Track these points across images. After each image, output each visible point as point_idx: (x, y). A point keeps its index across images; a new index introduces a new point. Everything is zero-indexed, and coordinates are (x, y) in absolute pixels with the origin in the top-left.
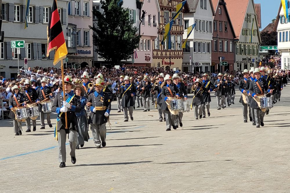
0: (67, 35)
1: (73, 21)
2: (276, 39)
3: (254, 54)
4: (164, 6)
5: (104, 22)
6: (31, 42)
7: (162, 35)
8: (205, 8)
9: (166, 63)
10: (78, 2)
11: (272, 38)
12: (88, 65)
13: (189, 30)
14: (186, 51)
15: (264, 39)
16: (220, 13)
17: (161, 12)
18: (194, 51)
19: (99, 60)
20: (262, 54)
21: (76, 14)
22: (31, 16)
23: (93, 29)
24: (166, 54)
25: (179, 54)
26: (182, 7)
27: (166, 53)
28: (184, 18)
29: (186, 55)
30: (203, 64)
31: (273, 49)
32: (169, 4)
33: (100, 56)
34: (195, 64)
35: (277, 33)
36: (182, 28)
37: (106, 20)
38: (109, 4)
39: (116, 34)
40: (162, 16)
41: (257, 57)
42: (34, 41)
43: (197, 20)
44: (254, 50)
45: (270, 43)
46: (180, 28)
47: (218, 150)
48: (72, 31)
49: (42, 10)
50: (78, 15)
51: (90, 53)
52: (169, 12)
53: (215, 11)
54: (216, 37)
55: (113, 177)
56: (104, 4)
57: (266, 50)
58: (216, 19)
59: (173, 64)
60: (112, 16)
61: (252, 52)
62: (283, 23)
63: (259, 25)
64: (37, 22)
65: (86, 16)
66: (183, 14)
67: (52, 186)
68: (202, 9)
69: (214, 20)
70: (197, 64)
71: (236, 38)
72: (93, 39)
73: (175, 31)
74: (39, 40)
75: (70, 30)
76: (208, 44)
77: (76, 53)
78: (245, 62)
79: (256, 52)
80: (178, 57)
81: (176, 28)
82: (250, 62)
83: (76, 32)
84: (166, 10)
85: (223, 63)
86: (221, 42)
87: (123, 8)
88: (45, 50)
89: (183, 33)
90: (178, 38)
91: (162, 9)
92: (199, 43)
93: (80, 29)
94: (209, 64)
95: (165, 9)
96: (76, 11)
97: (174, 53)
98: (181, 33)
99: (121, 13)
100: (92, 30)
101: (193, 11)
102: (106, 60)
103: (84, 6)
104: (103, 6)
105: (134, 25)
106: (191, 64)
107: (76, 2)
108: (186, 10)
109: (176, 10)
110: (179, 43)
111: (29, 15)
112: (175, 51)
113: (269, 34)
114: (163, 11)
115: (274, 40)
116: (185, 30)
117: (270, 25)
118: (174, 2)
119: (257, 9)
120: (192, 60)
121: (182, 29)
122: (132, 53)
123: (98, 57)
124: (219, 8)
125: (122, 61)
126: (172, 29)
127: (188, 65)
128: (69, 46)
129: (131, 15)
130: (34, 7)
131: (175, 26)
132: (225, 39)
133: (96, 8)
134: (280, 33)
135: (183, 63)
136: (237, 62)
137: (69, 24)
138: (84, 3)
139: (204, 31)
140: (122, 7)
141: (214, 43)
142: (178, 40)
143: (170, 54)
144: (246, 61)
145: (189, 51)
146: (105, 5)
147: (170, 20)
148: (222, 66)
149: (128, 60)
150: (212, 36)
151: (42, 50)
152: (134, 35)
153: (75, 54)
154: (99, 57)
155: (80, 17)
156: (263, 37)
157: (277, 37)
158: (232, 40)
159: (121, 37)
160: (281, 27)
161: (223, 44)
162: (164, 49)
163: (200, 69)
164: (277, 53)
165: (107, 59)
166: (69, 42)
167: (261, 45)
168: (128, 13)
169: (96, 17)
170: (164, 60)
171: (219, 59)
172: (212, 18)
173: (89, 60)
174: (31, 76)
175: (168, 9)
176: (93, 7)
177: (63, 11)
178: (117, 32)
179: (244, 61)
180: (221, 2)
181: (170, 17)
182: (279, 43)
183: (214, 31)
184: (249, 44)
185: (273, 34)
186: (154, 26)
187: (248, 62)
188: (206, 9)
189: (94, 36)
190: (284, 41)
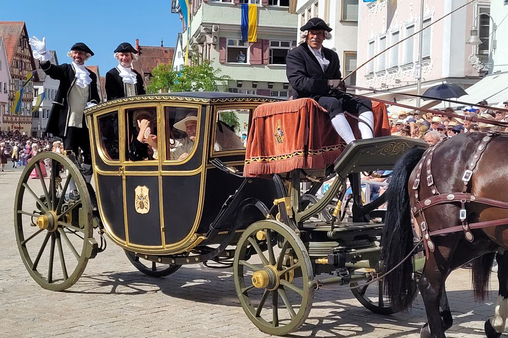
4: (15, 74)
7: (12, 102)
9: (15, 128)
13: (38, 98)
14: (36, 117)
17: (11, 80)
18: (43, 117)
24: (16, 119)
25: (28, 119)
26: (32, 77)
28: (35, 87)
29: (35, 120)
32: (19, 72)
34: (43, 129)
36: (32, 95)
40: (12, 84)
43: (46, 89)
46: (30, 95)
52: (20, 81)
66: (33, 82)
73: (25, 98)
80: (27, 122)
81: (26, 95)
84: (17, 78)
89: (33, 101)
90: (28, 104)
91: (13, 77)
92: (47, 110)
97: (24, 118)
98: (31, 100)
101: (43, 80)
106: (39, 129)
108: (36, 79)
110: (29, 109)
112: (24, 116)
114: (14, 79)
116: (35, 98)
118: (25, 71)
119: (103, 81)
120: (41, 126)
121: (32, 97)
126: (22, 96)
127: (36, 129)
135: (32, 128)
142: (28, 106)
143: (20, 119)
145: (38, 117)
147: (20, 88)
162: (14, 115)
170: (14, 124)
175: (19, 78)
181: (21, 85)
186: (5, 92)
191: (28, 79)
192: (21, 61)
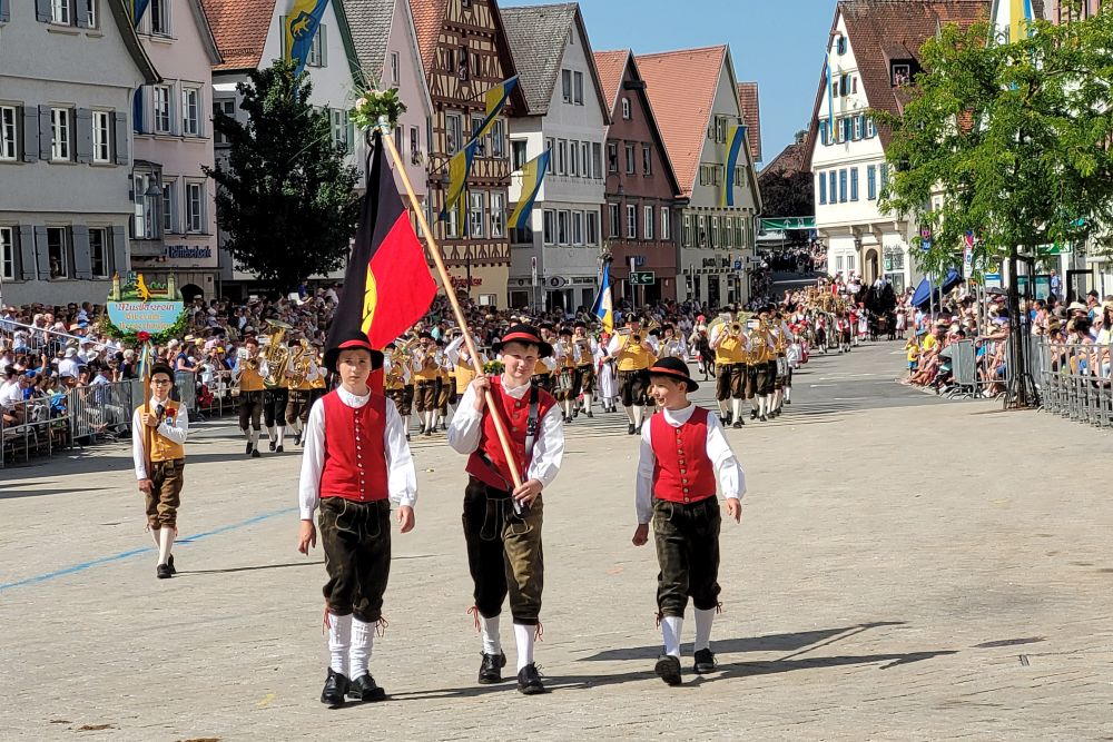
0: (132, 197)
1: (151, 152)
2: (811, 196)
3: (738, 244)
4: (446, 95)
5: (253, 153)
6: (15, 224)
7: (441, 192)
8: (580, 101)
10: (165, 90)
11: (798, 191)
12: (201, 292)
13: (527, 173)
14: (521, 241)
15: (770, 197)
16: (627, 117)
17: (435, 118)
18: (547, 240)
19: (238, 276)
20: (767, 244)
21: (158, 129)
22: (10, 137)
23: (217, 175)
24: (455, 252)
25: (496, 250)
26: (504, 99)
27: (455, 248)
28: (512, 135)
29: (520, 252)
30: (576, 281)
31: (801, 227)
32: (460, 89)
33: (240, 264)
34: (548, 283)
35: (812, 175)
36: (506, 166)
37: (256, 146)
38: (266, 94)
39: (290, 191)
40: (438, 130)
41: (750, 255)
42: (23, 221)
43: (553, 139)
44: (739, 232)
45: (791, 209)
46: (499, 166)
47: (617, 560)
48: (146, 185)
49: (45, 119)
50: (166, 133)
51: (206, 253)
52: (463, 117)
53: (612, 108)
54: (615, 192)
55: (275, 659)
56: (251, 93)
57: (779, 232)
58: (613, 136)
59: (479, 282)
60: (278, 134)
61: (732, 237)
62: (830, 142)
63: (752, 152)
64: (30, 157)
65: (193, 135)
66: (506, 120)
67: (74, 695)
68: (570, 102)
69: (608, 139)
70: (555, 281)
71: (679, 194)
72: (218, 208)
73: (483, 175)
74: (38, 215)
75: (140, 181)
76: (592, 217)
77: (164, 257)
78: (711, 271)
79: (745, 238)
80: (495, 261)
81: (487, 166)
82: (727, 270)
83: (160, 187)
84: (454, 109)
85: (640, 275)
86: (632, 209)
87: (311, 106)
88: (59, 248)
89: (509, 184)
90: (492, 198)
91: (439, 108)
92: (561, 214)
93: (172, 179)
94: (596, 281)
95: (449, 105)
96: (158, 118)
97: (482, 248)
98: (503, 183)
99: (304, 122)
100: (214, 180)
101: (540, 110)
102: (260, 277)
103: (184, 102)
104: (246, 100)
105: (347, 162)
106: (535, 283)
107: (157, 89)
108: (518, 109)
109: (485, 110)
110: (497, 215)
111: (5, 134)
112: (482, 241)
113: (787, 180)
114: (442, 114)
115: (804, 197)
116: (516, 173)
117: (789, 151)
118: (478, 83)
119: (747, 99)
120: (540, 269)
121: (506, 171)
122: (343, 253)
123: (234, 265)
124: (625, 101)
125: (311, 277)
126: (474, 171)
127: (526, 284)
128: (139, 233)
129: (337, 127)
130: (21, 110)
131: (482, 162)
132: (644, 198)
133: (223, 109)
134: (823, 176)
135: (510, 281)
136: (685, 271)
137: (137, 162)
138: (184, 94)
139: (578, 176)
140: (308, 102)
141: (611, 212)
142: (492, 205)
143: (468, 251)
144: (714, 268)
145: (530, 240)
146: (251, 99)
147: (464, 142)
148: (636, 287)
149: (332, 275)
150: (603, 189)
151: (50, 248)
152: (348, 191)
153: (157, 260)
154: (237, 268)
155: (173, 138)
156: (768, 188)
157: (812, 188)
158: (667, 200)
159: (307, 200)
160: (823, 155)
161: (640, 217)
162: (448, 237)
163: (565, 298)
164: (814, 241)
165: (263, 274)
166: (139, 222)
167: (763, 216)
168: (329, 122)
169: (224, 137)
170: (450, 271)
171: (628, 263)
172: (601, 134)
173: (206, 277)
174: (16, 334)
175: (458, 107)
176: (216, 106)
177: (115, 120)
178: (293, 186)
179: (708, 268)
180: (628, 79)
181: (465, 134)
182: (819, 208)
183: (610, 174)
184: (723, 213)
185: (801, 180)
186: (414, 161)
187: (722, 271)
188: (582, 104)
189: (220, 200)
190: (833, 201)
191: (489, 110)
192: (465, 49)
